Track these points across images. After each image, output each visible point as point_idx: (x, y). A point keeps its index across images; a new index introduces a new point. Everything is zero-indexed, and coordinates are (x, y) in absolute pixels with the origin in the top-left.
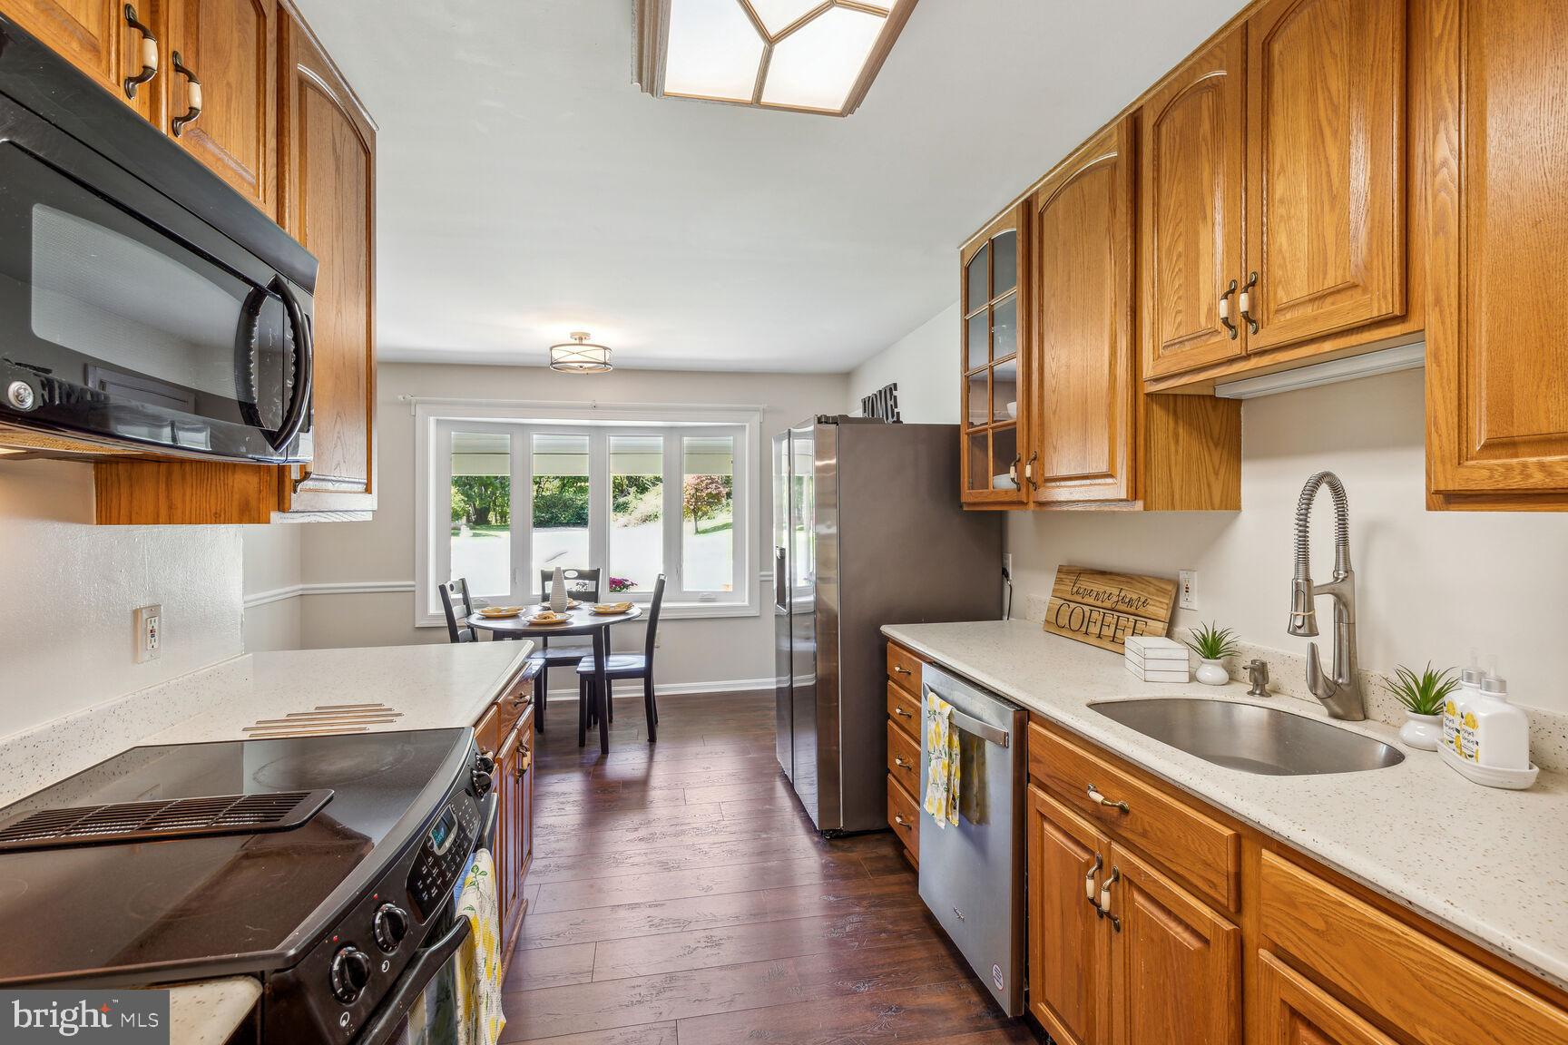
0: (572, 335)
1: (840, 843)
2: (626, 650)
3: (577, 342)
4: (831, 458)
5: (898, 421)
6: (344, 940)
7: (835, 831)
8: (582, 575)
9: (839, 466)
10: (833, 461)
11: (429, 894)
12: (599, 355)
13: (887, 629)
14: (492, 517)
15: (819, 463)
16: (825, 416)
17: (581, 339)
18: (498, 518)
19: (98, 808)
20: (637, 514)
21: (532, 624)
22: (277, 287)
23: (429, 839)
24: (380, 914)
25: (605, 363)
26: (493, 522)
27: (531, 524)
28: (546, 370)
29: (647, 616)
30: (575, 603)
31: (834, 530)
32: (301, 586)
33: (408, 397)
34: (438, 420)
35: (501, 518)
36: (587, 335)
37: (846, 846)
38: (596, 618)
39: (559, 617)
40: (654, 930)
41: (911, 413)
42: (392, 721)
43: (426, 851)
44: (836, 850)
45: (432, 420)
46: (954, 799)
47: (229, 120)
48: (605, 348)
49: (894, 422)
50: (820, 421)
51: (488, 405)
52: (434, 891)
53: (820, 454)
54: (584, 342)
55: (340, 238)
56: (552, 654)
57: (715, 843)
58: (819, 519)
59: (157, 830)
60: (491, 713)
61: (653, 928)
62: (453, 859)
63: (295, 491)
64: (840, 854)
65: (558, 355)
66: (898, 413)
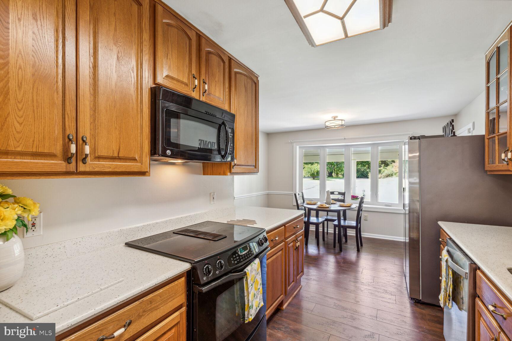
0: (332, 117)
1: (419, 305)
2: (351, 219)
3: (334, 119)
4: (416, 153)
5: (454, 135)
6: (208, 263)
7: (417, 300)
8: (340, 193)
9: (419, 156)
10: (418, 154)
11: (234, 262)
12: (340, 123)
13: (440, 223)
14: (333, 174)
15: (410, 155)
16: (414, 136)
17: (335, 118)
18: (336, 175)
19: (192, 230)
20: (384, 174)
21: (319, 207)
22: (223, 123)
23: (238, 250)
24: (218, 261)
25: (342, 125)
26: (334, 176)
27: (326, 177)
28: (324, 129)
29: (357, 209)
30: (335, 202)
31: (417, 181)
32: (267, 192)
33: (291, 141)
34: (299, 147)
35: (337, 175)
36: (337, 117)
37: (422, 307)
38: (340, 207)
39: (327, 206)
40: (335, 307)
41: (462, 131)
42: (253, 225)
43: (235, 253)
44: (416, 307)
45: (298, 147)
46: (449, 296)
47: (216, 89)
48: (342, 120)
49: (451, 136)
50: (411, 139)
51: (309, 141)
52: (236, 262)
53: (410, 151)
54: (336, 119)
55: (247, 107)
56: (329, 218)
57: (366, 289)
58: (410, 176)
59: (199, 236)
60: (282, 228)
61: (335, 306)
62: (245, 257)
63: (233, 168)
64: (418, 309)
65: (327, 124)
66: (454, 132)
